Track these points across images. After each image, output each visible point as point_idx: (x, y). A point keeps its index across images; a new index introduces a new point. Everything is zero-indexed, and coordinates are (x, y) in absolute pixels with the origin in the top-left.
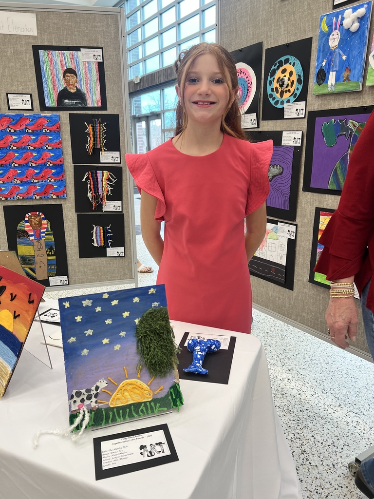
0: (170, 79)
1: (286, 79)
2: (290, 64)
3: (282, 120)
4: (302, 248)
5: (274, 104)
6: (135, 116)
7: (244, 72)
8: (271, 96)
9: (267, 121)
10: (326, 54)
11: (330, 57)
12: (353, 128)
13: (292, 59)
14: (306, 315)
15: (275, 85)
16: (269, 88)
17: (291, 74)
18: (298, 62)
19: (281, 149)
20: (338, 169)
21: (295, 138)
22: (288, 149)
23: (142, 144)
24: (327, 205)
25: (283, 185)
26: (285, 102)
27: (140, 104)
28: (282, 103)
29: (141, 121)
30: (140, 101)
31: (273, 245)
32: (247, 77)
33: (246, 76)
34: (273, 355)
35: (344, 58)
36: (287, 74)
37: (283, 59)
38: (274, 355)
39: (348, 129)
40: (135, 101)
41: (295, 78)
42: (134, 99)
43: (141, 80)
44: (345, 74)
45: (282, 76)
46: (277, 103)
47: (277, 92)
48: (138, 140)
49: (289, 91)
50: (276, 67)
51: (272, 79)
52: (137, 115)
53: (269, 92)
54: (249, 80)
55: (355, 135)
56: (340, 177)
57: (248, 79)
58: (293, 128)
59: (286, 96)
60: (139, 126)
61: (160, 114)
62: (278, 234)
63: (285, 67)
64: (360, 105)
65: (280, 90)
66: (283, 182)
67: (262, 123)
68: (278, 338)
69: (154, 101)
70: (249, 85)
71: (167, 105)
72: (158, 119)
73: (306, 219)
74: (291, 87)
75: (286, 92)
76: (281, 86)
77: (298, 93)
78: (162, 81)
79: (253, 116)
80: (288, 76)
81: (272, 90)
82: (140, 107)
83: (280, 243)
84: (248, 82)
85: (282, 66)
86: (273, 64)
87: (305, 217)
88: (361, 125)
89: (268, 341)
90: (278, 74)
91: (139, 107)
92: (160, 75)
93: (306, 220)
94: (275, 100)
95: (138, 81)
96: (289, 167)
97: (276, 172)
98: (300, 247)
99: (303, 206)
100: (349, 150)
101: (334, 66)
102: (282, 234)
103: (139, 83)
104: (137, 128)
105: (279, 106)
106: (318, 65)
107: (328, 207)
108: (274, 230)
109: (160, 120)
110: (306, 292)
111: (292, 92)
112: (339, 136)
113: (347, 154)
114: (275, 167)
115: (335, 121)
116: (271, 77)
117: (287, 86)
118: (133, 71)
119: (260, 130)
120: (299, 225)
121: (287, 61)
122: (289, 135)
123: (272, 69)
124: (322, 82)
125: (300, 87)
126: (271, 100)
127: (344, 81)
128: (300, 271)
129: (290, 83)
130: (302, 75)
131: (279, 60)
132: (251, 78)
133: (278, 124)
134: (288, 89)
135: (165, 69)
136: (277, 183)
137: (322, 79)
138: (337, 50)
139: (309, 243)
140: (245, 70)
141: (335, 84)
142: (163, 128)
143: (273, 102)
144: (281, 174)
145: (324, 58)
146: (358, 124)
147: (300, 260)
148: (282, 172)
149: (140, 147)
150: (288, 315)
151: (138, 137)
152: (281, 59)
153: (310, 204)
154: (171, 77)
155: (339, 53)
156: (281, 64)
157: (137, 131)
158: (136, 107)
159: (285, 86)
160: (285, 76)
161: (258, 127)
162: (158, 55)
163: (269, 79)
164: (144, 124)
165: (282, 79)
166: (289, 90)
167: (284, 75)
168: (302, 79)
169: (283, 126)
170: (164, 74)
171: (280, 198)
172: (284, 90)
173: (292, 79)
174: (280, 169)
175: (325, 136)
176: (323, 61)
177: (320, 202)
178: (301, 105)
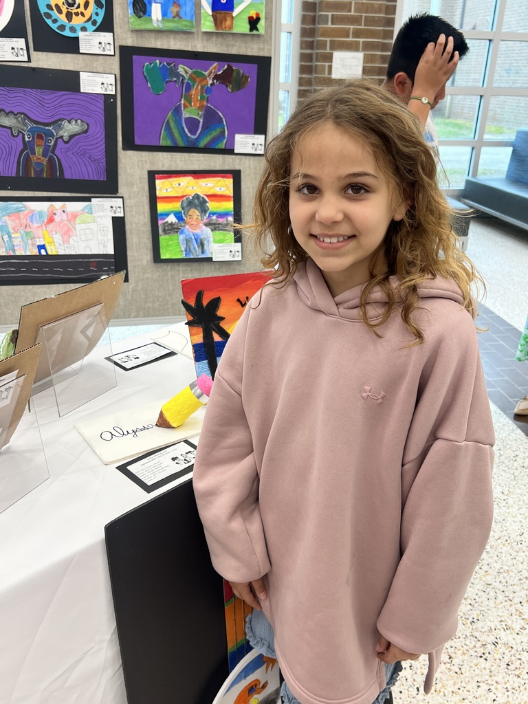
3: (74, 55)
4: (134, 225)
5: (57, 29)
8: (48, 15)
9: (44, 53)
12: (185, 75)
14: (151, 305)
19: (81, 98)
20: (171, 121)
21: (103, 84)
22: (94, 98)
24: (163, 166)
25: (91, 147)
26: (78, 28)
28: (73, 29)
31: (88, 231)
39: (178, 75)
44: (174, 9)
46: (62, 27)
47: (60, 12)
49: (83, 14)
53: (43, 10)
55: (188, 83)
56: (174, 131)
58: (97, 68)
59: (78, 21)
62: (94, 215)
64: (189, 49)
65: (64, 10)
66: (90, 143)
67: (34, 54)
73: (135, 187)
74: (86, 9)
75: (77, 14)
77: (99, 20)
79: (18, 42)
81: (49, 7)
83: (100, 226)
87: (133, 184)
88: (194, 72)
93: (135, 189)
94: (59, 24)
96: (98, 122)
97: (77, 130)
98: (131, 224)
99: (129, 171)
100: (183, 99)
102: (101, 214)
105: (67, 33)
107: (165, 169)
108: (86, 211)
110: (148, 278)
111: (87, 17)
112: (167, 82)
113: (180, 104)
114: (74, 122)
115: (160, 63)
117: (78, 7)
119: (32, 65)
120: (126, 197)
122: (90, 78)
124: (142, 14)
125: (102, 12)
126: (49, 22)
127: (174, 17)
128: (136, 254)
129: (82, 2)
133: (67, 60)
134: (79, 11)
136: (79, 145)
137: (142, 11)
139: (144, 216)
141: (163, 19)
143: (54, 27)
144: (86, 132)
146: (191, 71)
147: (134, 240)
148: (87, 130)
150: (125, 315)
153: (139, 167)
161: (29, 61)
166: (82, 12)
168: (104, 3)
169: (79, 64)
171: (88, 165)
172: (73, 12)
174: (82, 125)
175: (148, 79)
177: (152, 163)
178: (107, 37)
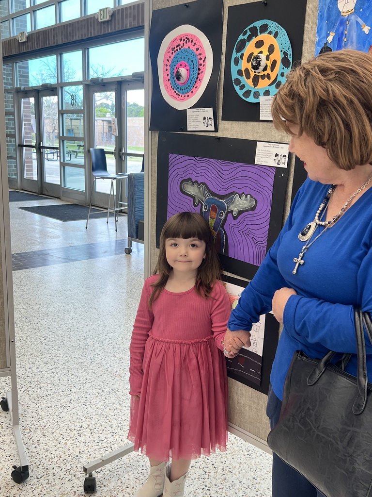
0: (71, 40)
1: (263, 57)
2: (270, 33)
3: (256, 123)
5: (243, 95)
6: (20, 88)
7: (192, 41)
8: (238, 82)
9: (230, 122)
10: (334, 24)
11: (341, 28)
13: (273, 26)
15: (244, 65)
16: (234, 69)
17: (271, 49)
18: (283, 32)
19: (254, 170)
21: (277, 155)
23: (29, 129)
25: (256, 227)
26: (262, 93)
27: (28, 73)
28: (257, 95)
29: (28, 97)
30: (27, 68)
32: (197, 49)
33: (196, 47)
34: (237, 491)
35: (366, 30)
36: (265, 49)
37: (258, 24)
38: (239, 489)
40: (20, 67)
41: (278, 56)
42: (18, 64)
43: (28, 38)
45: (256, 52)
46: (248, 93)
47: (248, 77)
48: (23, 123)
49: (269, 77)
50: (246, 37)
51: (239, 55)
52: (22, 87)
53: (235, 76)
54: (200, 54)
57: (199, 52)
58: (275, 136)
59: (263, 84)
60: (24, 103)
61: (56, 88)
63: (260, 37)
65: (252, 74)
66: (256, 222)
67: (223, 124)
68: (242, 456)
69: (48, 68)
70: (201, 62)
71: (68, 74)
72: (54, 95)
74: (272, 70)
75: (263, 77)
76: (255, 67)
78: (60, 42)
79: (209, 112)
80: (266, 53)
81: (240, 72)
82: (28, 77)
84: (200, 57)
85: (256, 35)
86: (241, 31)
89: (228, 462)
90: (250, 48)
91: (25, 77)
92: (57, 34)
94: (245, 90)
95: (24, 40)
96: (266, 200)
97: (245, 206)
101: (349, 44)
103: (25, 42)
104: (22, 105)
105: (251, 99)
106: (319, 41)
109: (56, 97)
111: (272, 79)
114: (244, 197)
116: (238, 51)
117: (265, 69)
118: (17, 25)
119: (219, 134)
121: (264, 28)
122: (267, 149)
123: (239, 40)
126: (237, 88)
129: (269, 63)
130: (290, 52)
131: (251, 26)
132: (204, 50)
133: (249, 128)
134: (266, 73)
135: (64, 26)
136: (246, 222)
138: (353, 17)
140: (195, 37)
142: (60, 109)
143: (240, 93)
144: (253, 209)
145: (330, 28)
148: (255, 207)
149: (26, 133)
151: (23, 118)
152: (255, 24)
154: (73, 37)
155: (357, 22)
156: (254, 32)
157: (22, 109)
158: (21, 76)
159: (261, 68)
160: (261, 52)
161: (216, 130)
162: (54, 6)
163: (235, 55)
164: (32, 100)
165: (257, 57)
166: (268, 75)
167: (259, 50)
168: (291, 60)
169: (258, 133)
170: (62, 32)
171: (250, 246)
172: (260, 74)
173: (273, 57)
174: (251, 201)
176: (328, 35)
